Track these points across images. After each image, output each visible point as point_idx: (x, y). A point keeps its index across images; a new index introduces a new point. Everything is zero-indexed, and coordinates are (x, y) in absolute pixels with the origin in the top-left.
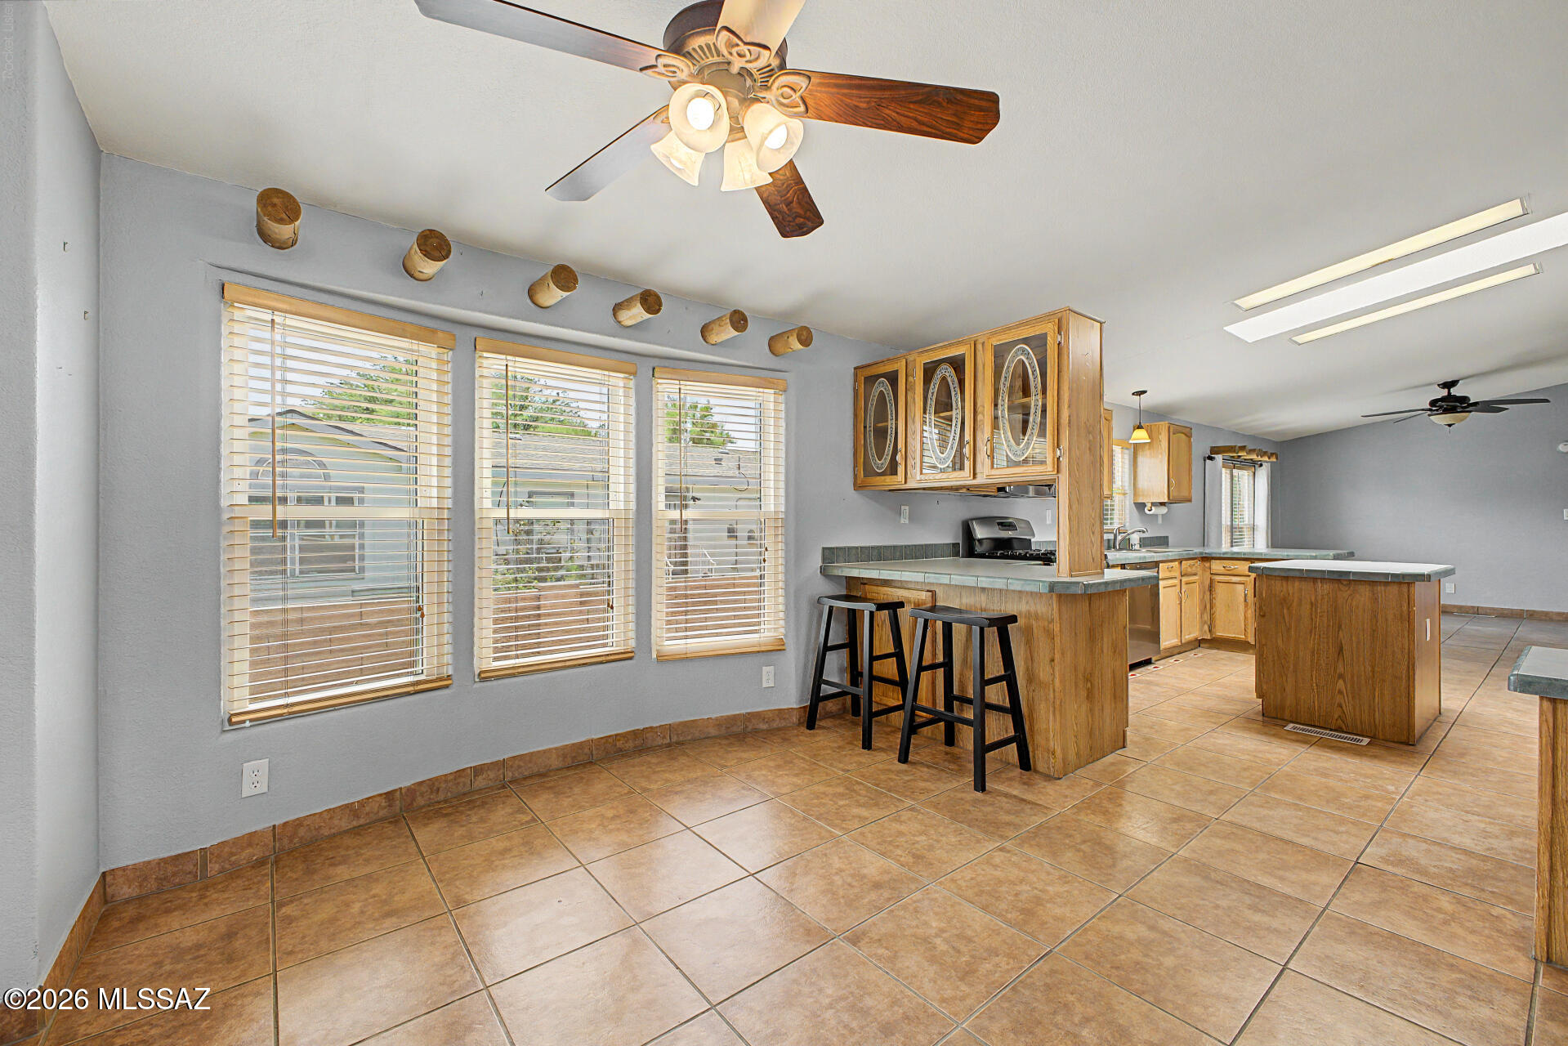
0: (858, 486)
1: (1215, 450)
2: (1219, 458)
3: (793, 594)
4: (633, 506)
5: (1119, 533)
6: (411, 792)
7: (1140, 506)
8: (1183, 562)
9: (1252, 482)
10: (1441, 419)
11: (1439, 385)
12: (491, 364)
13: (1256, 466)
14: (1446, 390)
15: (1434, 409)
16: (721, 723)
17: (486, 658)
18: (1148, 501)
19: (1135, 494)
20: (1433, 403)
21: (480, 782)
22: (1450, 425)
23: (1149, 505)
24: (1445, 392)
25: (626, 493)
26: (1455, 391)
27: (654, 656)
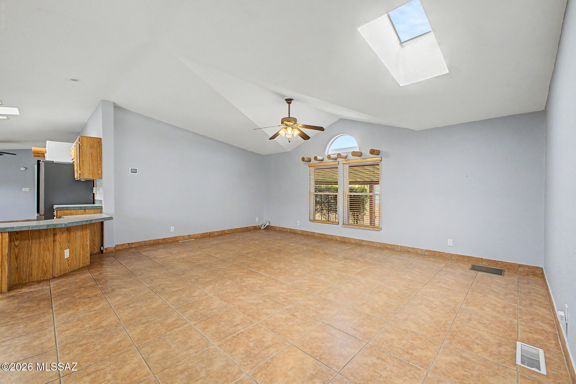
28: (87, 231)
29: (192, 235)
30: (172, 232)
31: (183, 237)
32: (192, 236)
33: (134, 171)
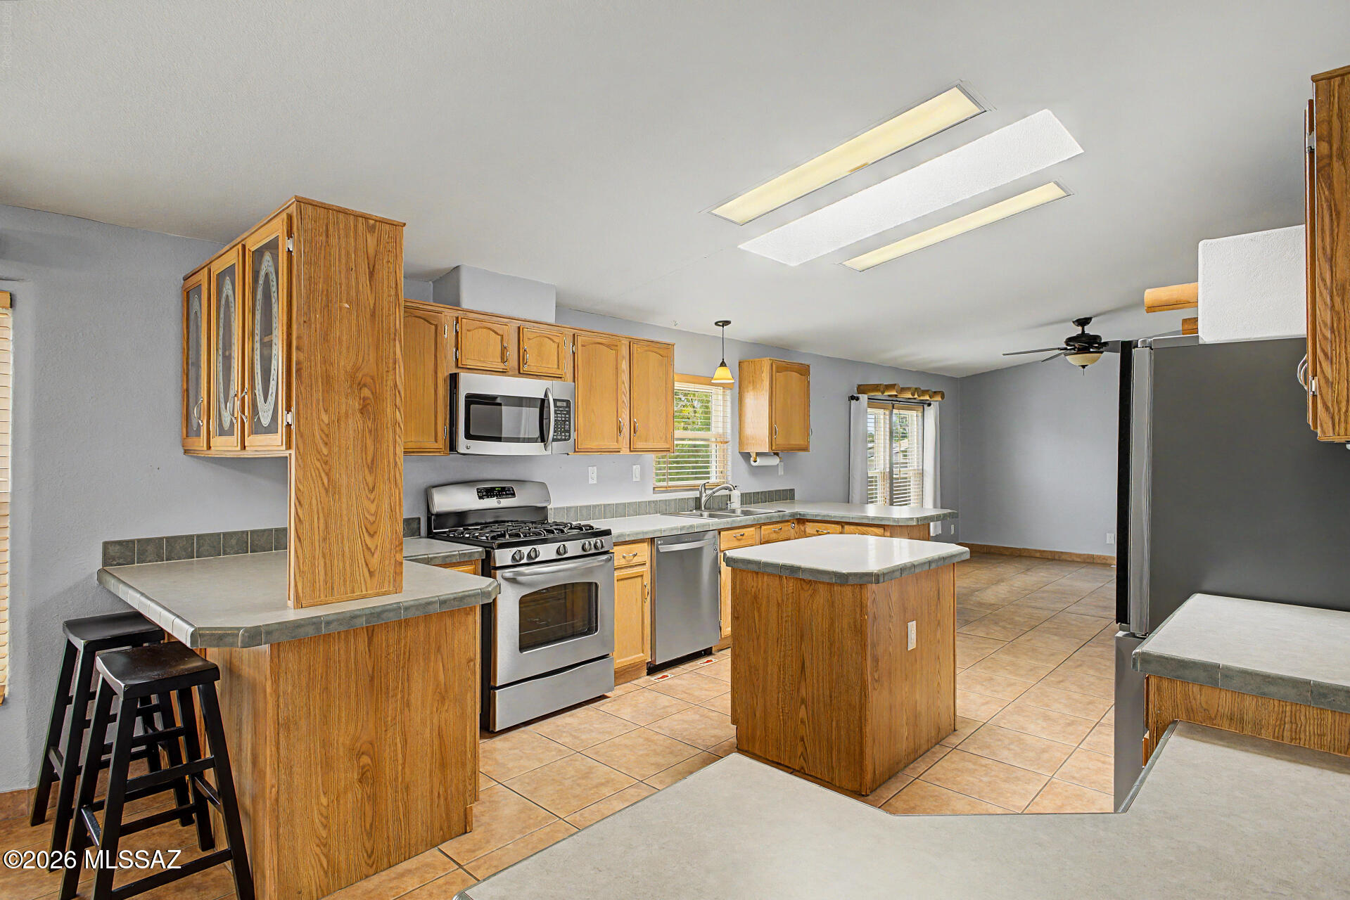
1: (862, 389)
2: (864, 398)
5: (705, 489)
7: (747, 456)
8: (763, 527)
9: (920, 423)
10: (1075, 360)
11: (1074, 322)
13: (926, 406)
14: (1080, 328)
15: (1069, 348)
18: (753, 450)
19: (741, 443)
20: (1069, 341)
22: (1084, 367)
23: (754, 455)
24: (1078, 330)
26: (1090, 330)
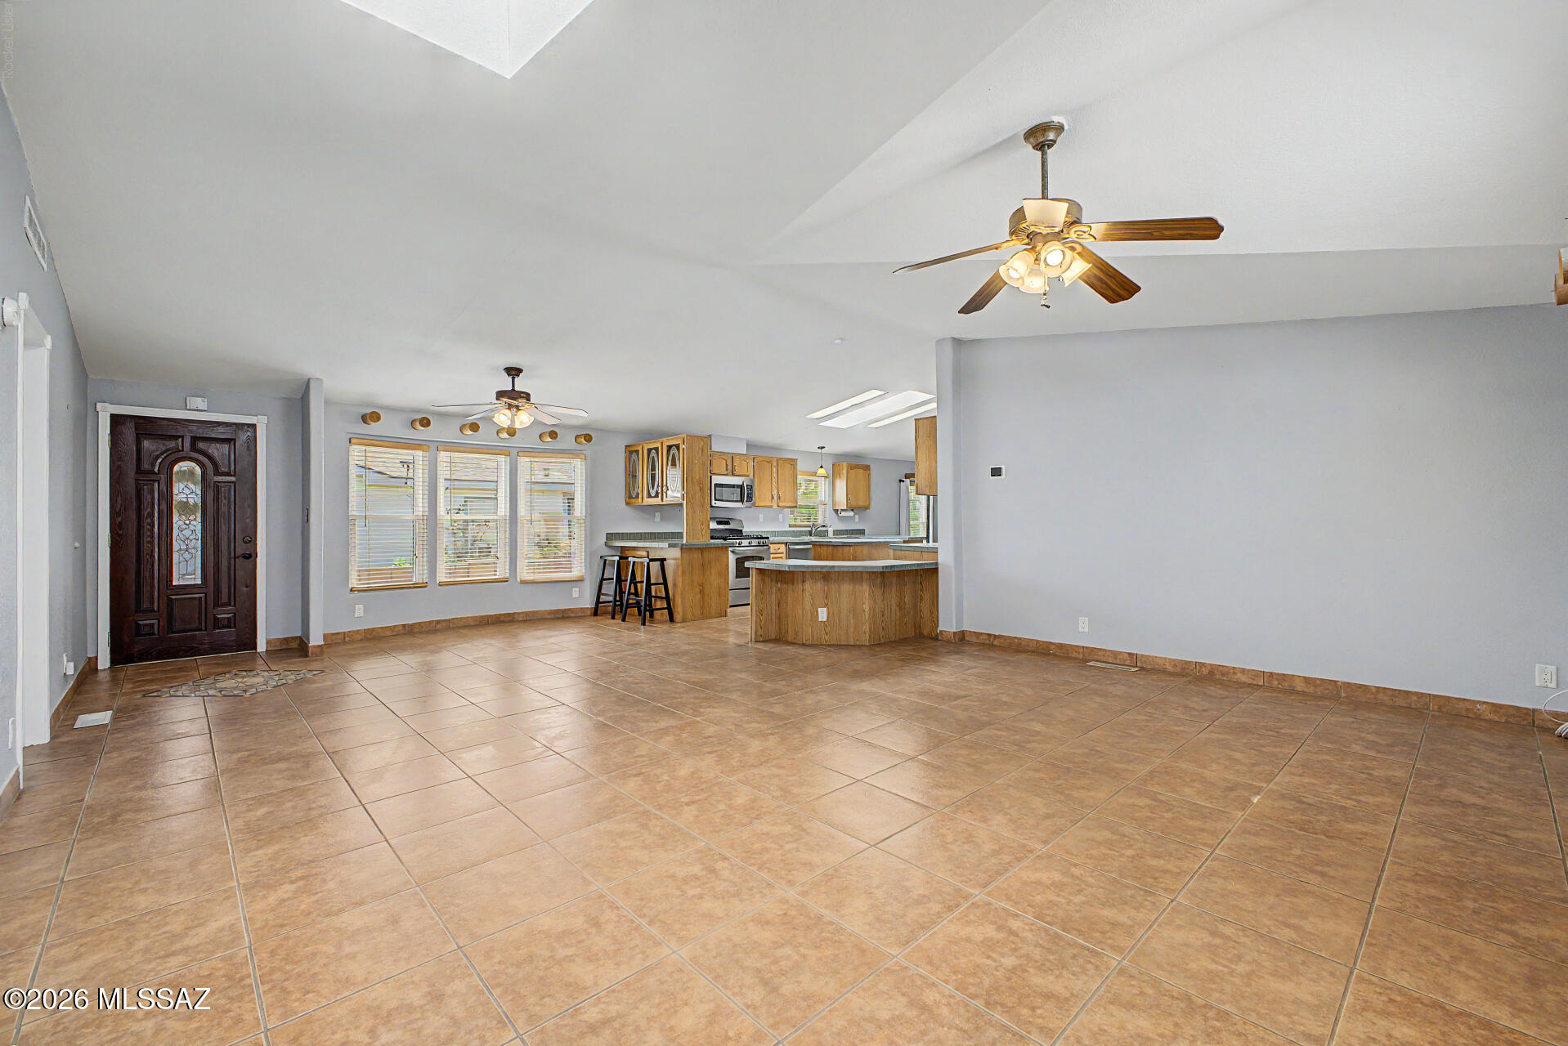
0: (627, 504)
1: (907, 476)
2: (907, 481)
3: (590, 554)
4: (508, 514)
6: (412, 625)
7: (836, 511)
12: (443, 456)
16: (551, 612)
17: (442, 577)
18: (839, 508)
19: (833, 505)
21: (439, 626)
23: (839, 510)
25: (505, 508)
27: (519, 580)
28: (862, 586)
29: (1143, 655)
30: (1080, 633)
31: (1115, 654)
32: (1143, 659)
33: (996, 472)
